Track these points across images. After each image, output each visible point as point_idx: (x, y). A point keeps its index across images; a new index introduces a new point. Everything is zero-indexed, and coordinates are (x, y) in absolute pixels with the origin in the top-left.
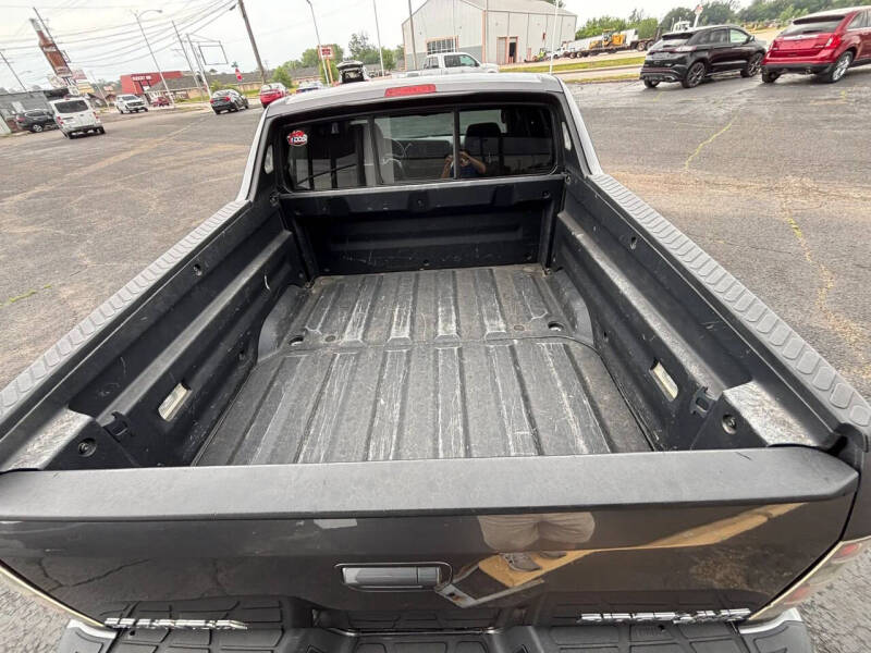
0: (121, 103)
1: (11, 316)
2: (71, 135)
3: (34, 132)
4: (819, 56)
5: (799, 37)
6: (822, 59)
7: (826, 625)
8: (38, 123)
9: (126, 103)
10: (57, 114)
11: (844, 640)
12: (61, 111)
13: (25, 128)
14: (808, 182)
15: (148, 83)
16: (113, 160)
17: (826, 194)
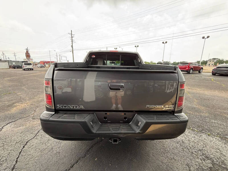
0: (39, 65)
1: (3, 97)
2: (24, 70)
3: (15, 68)
4: (186, 69)
5: (182, 66)
6: (187, 69)
7: (206, 153)
8: (17, 67)
9: (40, 65)
10: (24, 65)
11: (210, 156)
12: (25, 65)
13: (13, 68)
14: (189, 87)
15: (46, 63)
16: (34, 74)
17: (193, 89)
